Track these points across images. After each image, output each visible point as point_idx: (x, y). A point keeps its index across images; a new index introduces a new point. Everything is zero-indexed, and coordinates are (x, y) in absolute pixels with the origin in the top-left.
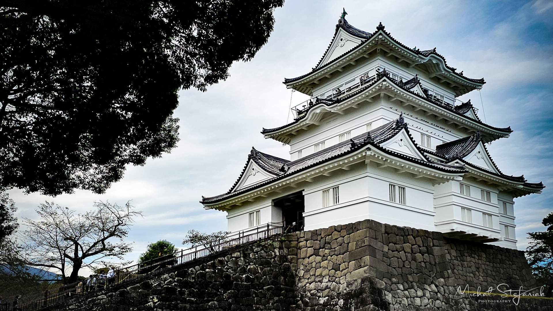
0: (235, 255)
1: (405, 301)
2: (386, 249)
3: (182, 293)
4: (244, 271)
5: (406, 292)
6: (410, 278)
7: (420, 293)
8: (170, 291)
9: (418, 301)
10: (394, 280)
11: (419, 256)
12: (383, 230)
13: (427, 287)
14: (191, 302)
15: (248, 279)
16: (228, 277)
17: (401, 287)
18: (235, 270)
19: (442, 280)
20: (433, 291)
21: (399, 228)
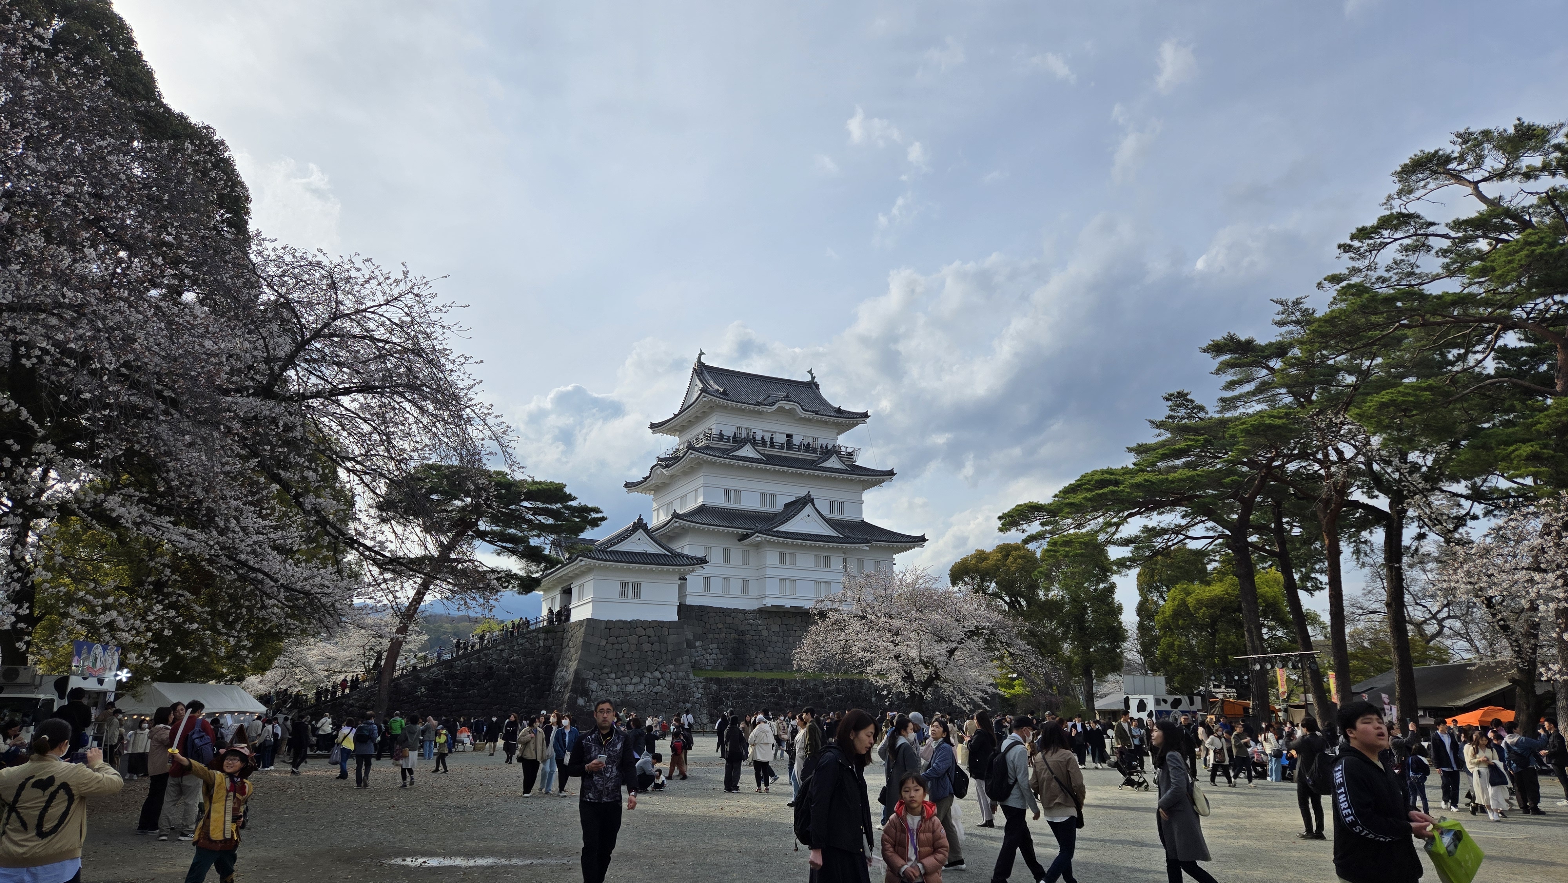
0: (500, 648)
1: (615, 689)
2: (603, 642)
3: (447, 684)
4: (507, 662)
5: (619, 681)
6: (628, 667)
7: (636, 680)
8: (437, 682)
9: (630, 688)
10: (606, 670)
11: (647, 647)
12: (603, 626)
13: (649, 674)
14: (454, 691)
15: (510, 669)
16: (491, 668)
17: (613, 676)
18: (498, 662)
19: (671, 666)
20: (654, 678)
21: (625, 622)
